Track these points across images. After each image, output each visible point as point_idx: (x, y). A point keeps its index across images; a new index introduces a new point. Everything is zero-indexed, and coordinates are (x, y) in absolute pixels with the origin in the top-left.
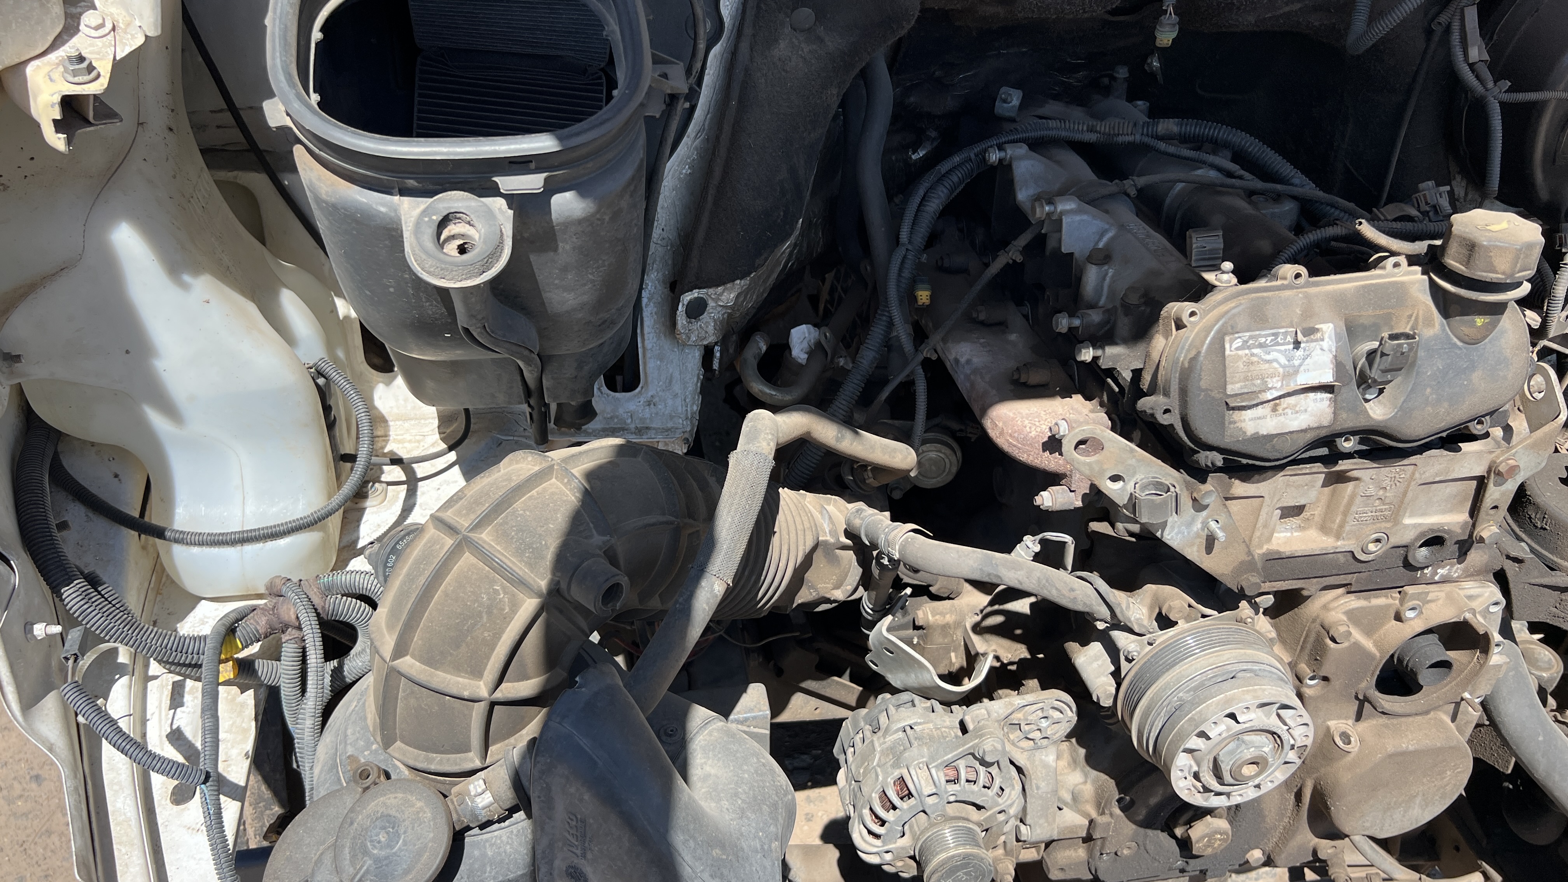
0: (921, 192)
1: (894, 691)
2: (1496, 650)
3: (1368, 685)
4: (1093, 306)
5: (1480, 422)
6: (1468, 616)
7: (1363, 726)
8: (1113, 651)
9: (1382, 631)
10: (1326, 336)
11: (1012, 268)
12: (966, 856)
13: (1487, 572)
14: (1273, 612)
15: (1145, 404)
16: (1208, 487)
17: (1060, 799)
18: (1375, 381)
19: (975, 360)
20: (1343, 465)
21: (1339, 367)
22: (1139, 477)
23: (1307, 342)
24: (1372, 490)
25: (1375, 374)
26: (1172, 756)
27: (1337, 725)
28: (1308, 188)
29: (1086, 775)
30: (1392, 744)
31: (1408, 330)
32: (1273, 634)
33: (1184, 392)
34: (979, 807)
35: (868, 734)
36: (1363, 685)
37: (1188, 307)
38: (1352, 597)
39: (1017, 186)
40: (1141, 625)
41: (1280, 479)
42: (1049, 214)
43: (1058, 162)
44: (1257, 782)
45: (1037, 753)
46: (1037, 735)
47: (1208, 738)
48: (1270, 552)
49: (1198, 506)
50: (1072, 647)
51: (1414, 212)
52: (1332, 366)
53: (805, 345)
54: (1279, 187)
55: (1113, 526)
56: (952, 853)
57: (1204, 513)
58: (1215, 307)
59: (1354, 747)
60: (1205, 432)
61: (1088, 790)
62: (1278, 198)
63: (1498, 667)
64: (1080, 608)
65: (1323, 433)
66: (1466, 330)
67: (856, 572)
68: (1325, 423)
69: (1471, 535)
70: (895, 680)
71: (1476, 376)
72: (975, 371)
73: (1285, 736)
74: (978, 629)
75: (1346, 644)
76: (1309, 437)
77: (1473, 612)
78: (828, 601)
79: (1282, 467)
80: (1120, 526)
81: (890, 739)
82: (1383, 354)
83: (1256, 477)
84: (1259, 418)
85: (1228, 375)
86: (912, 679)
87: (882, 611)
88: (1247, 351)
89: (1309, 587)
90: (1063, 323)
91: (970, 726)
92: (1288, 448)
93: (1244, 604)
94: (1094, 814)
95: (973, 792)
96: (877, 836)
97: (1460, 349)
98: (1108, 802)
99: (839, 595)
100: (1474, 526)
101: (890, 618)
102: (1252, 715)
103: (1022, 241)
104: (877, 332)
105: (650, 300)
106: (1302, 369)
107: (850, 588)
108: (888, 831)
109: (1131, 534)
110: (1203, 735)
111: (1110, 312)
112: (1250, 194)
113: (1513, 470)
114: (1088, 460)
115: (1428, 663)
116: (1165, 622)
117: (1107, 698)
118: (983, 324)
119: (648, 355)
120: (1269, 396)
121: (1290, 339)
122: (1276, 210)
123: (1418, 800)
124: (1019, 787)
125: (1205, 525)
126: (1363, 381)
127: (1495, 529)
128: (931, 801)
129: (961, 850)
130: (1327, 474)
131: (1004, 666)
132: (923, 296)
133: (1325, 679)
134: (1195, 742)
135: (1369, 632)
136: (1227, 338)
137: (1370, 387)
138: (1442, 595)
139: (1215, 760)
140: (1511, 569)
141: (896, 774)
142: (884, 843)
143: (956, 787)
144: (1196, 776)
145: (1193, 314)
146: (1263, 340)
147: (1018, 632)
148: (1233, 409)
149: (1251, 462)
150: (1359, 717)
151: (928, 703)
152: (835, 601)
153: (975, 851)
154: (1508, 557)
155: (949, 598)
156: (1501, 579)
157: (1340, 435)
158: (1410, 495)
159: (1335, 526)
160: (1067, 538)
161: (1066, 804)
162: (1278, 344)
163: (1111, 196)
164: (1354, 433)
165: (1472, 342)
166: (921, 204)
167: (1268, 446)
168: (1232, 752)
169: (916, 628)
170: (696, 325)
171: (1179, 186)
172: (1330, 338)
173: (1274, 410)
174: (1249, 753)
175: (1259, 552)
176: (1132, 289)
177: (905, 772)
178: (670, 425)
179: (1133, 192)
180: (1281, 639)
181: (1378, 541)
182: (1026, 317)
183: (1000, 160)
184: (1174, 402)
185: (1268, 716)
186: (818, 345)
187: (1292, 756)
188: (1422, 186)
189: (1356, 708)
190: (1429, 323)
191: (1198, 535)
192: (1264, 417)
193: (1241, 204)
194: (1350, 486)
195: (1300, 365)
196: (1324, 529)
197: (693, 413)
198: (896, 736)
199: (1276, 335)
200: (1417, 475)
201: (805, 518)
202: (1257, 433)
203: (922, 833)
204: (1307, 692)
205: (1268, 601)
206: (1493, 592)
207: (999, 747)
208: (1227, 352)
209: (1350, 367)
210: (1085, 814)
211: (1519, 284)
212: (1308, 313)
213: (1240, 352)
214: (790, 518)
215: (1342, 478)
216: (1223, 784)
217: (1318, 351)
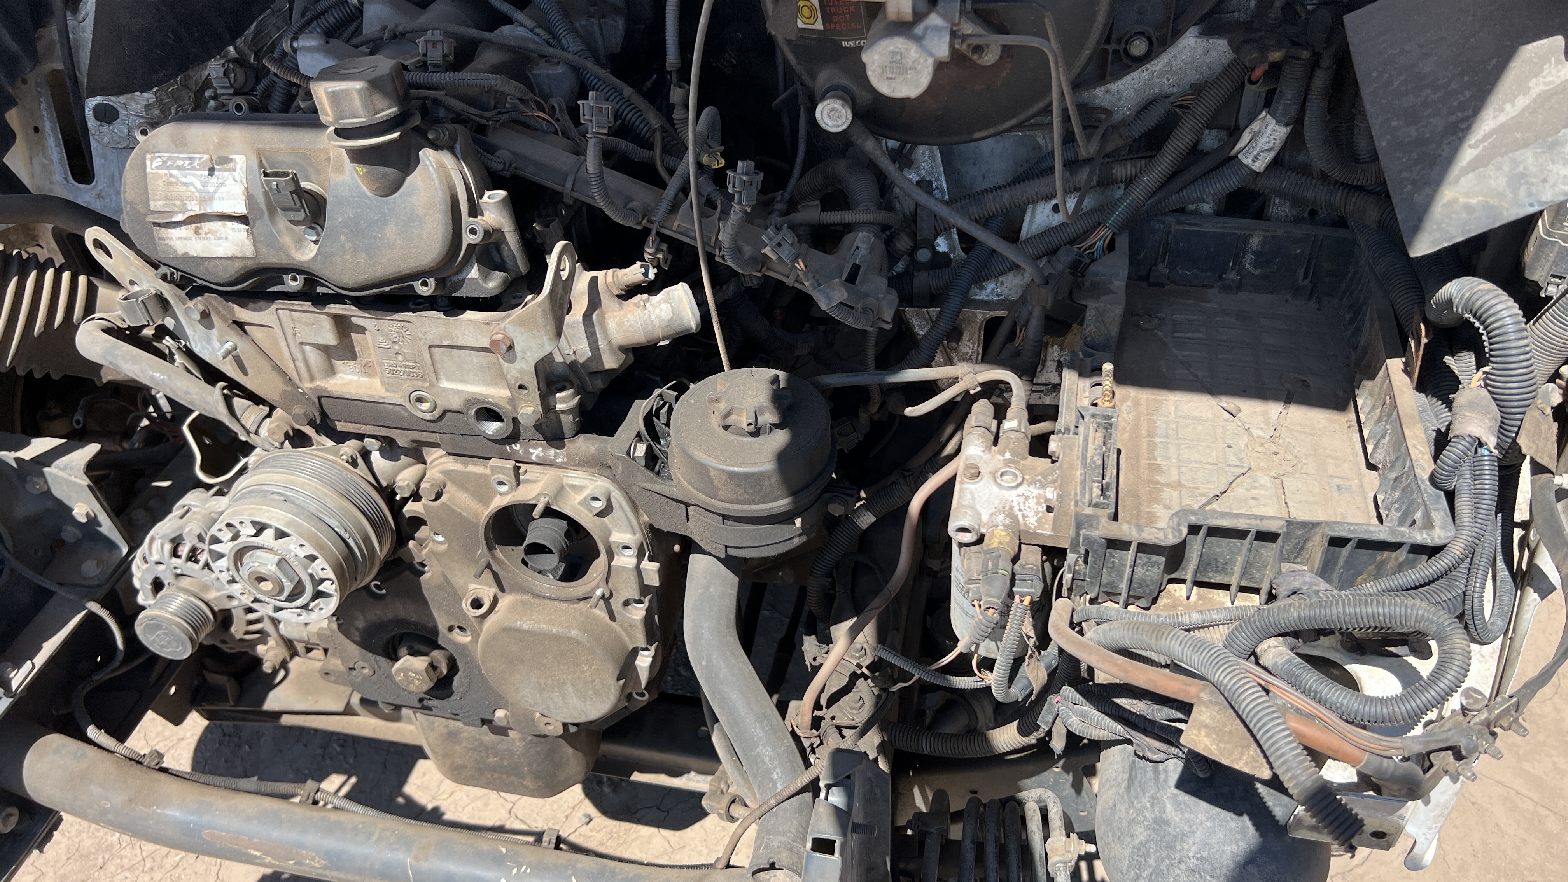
3: (488, 553)
5: (425, 284)
6: (545, 500)
10: (238, 167)
13: (596, 465)
16: (196, 304)
21: (250, 199)
23: (219, 170)
24: (384, 342)
41: (279, 311)
52: (244, 198)
57: (215, 332)
68: (249, 254)
69: (517, 413)
71: (390, 230)
77: (574, 501)
84: (185, 239)
85: (150, 191)
88: (166, 172)
97: (370, 199)
106: (217, 196)
119: (96, 152)
121: (204, 165)
125: (222, 344)
136: (148, 156)
146: (179, 162)
148: (159, 225)
162: (194, 168)
165: (382, 194)
170: (108, 129)
172: (241, 169)
173: (197, 232)
181: (422, 399)
190: (338, 168)
192: (189, 238)
195: (215, 192)
199: (190, 159)
200: (420, 335)
202: (187, 253)
208: (148, 170)
209: (261, 201)
212: (224, 142)
213: (160, 172)
217: (230, 181)
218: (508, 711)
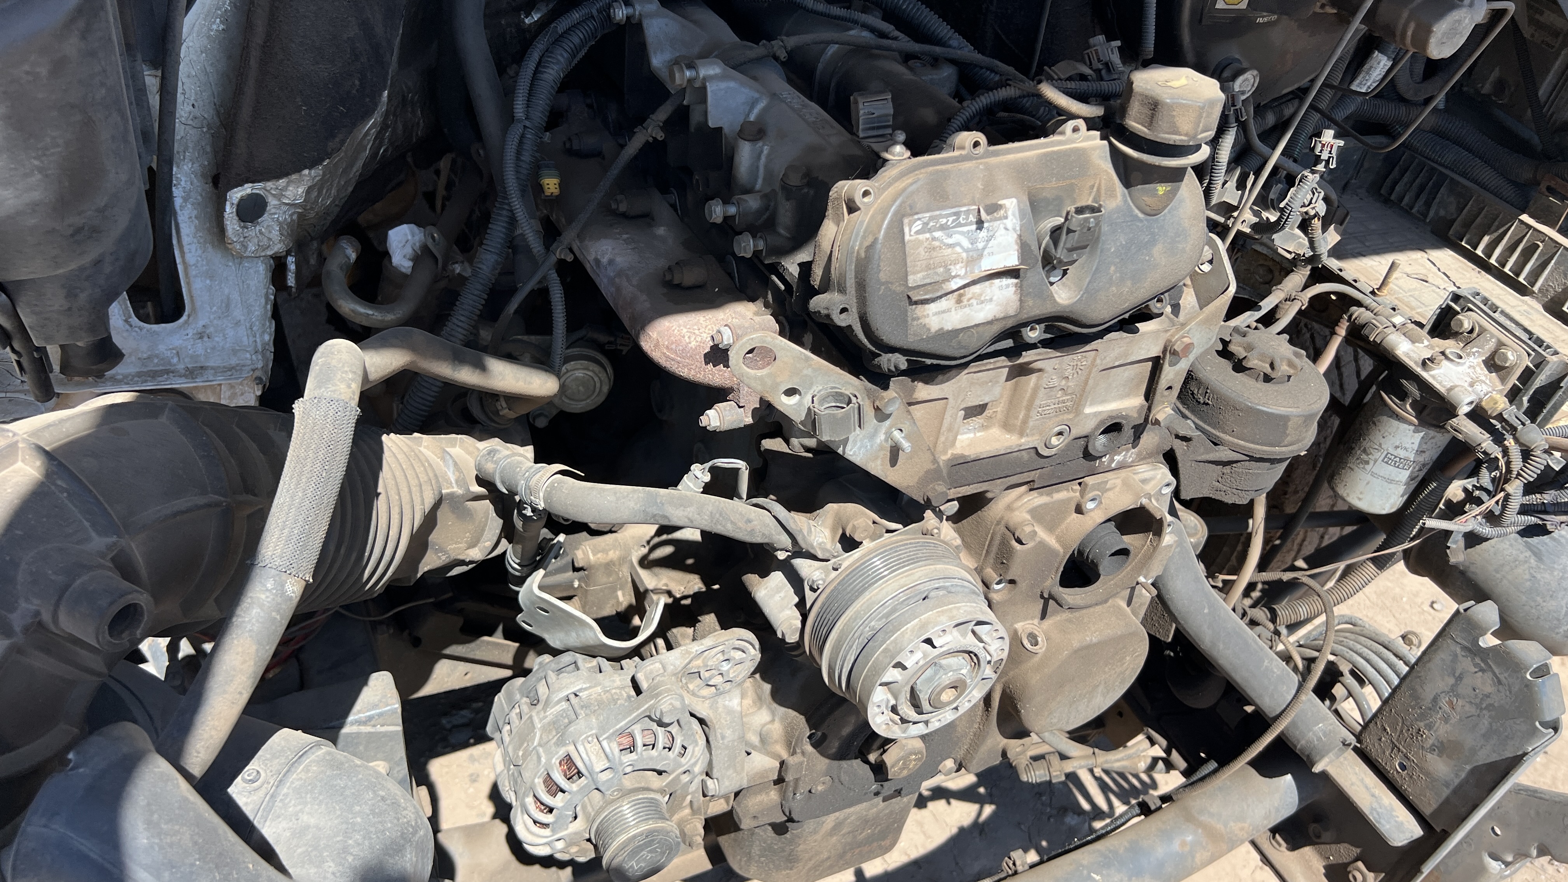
0: (536, 56)
1: (555, 652)
2: (1169, 530)
3: (1052, 582)
4: (748, 191)
5: (1160, 301)
6: (1144, 501)
7: (1047, 623)
8: (796, 581)
9: (1063, 526)
10: (1010, 213)
11: (652, 148)
12: (650, 833)
13: (1158, 453)
14: (956, 519)
15: (818, 303)
16: (891, 393)
17: (747, 743)
18: (1060, 261)
19: (619, 259)
20: (1027, 356)
21: (1024, 248)
22: (816, 389)
23: (991, 221)
24: (1055, 381)
25: (1060, 253)
26: (869, 692)
27: (1025, 626)
28: (965, 51)
29: (773, 713)
30: (1076, 640)
31: (1090, 202)
32: (959, 542)
33: (861, 286)
34: (660, 773)
35: (525, 708)
36: (1048, 583)
37: (860, 185)
38: (1034, 493)
39: (651, 48)
40: (824, 550)
41: (964, 378)
42: (690, 81)
43: (695, 22)
44: (955, 705)
45: (720, 700)
46: (718, 680)
47: (904, 668)
48: (955, 457)
49: (881, 415)
50: (751, 579)
51: (1087, 71)
52: (1016, 247)
53: (409, 251)
54: (938, 49)
55: (787, 442)
56: (633, 832)
57: (887, 423)
58: (890, 184)
59: (1041, 648)
60: (888, 333)
61: (777, 729)
62: (935, 62)
63: (1170, 546)
64: (758, 539)
65: (1010, 323)
66: (1148, 200)
67: (496, 524)
68: (1012, 312)
69: (1146, 419)
70: (554, 640)
71: (1157, 251)
72: (617, 273)
73: (982, 654)
74: (645, 563)
75: (1030, 545)
76: (996, 329)
77: (1149, 496)
78: (462, 563)
79: (966, 365)
80: (795, 441)
81: (552, 712)
82: (1069, 231)
83: (940, 377)
84: (944, 312)
85: (909, 264)
86: (572, 638)
87: (532, 565)
88: (928, 235)
89: (992, 488)
90: (717, 211)
91: (644, 685)
92: (974, 343)
93: (928, 514)
94: (785, 755)
95: (651, 758)
96: (545, 825)
97: (1141, 221)
98: (799, 740)
99: (477, 554)
100: (1149, 409)
101: (541, 572)
102: (947, 638)
103: (662, 114)
104: (497, 231)
105: (185, 199)
106: (986, 252)
107: (489, 544)
108: (557, 819)
109: (808, 450)
110: (900, 665)
111: (768, 197)
112: (907, 58)
113: (1188, 347)
114: (759, 369)
115: (1109, 553)
116: (849, 543)
117: (793, 634)
118: (624, 216)
119: (193, 272)
120: (954, 285)
121: (972, 218)
122: (935, 77)
123: (1100, 689)
124: (702, 741)
125: (889, 435)
126: (1048, 262)
127: (1169, 410)
128: (604, 777)
129: (643, 827)
130: (1011, 367)
131: (677, 601)
132: (551, 185)
133: (1012, 582)
134: (892, 675)
135: (1051, 528)
136: (906, 221)
137: (1054, 268)
138: (1118, 482)
139: (912, 689)
140: (1180, 448)
141: (562, 752)
142: (554, 832)
143: (633, 756)
144: (894, 710)
145: (866, 194)
146: (944, 221)
147: (690, 561)
148: (916, 303)
149: (935, 362)
150: (1043, 616)
151: (594, 662)
152: (471, 562)
153: (660, 824)
154: (1177, 437)
155: (611, 532)
156: (1171, 459)
157: (1025, 325)
158: (1091, 382)
159: (1018, 423)
160: (740, 464)
161: (754, 748)
162: (960, 225)
163: (759, 60)
164: (1039, 321)
165: (1152, 213)
166: (536, 72)
167: (954, 343)
168: (930, 680)
169: (576, 569)
170: (253, 231)
171: (832, 49)
172: (1014, 215)
173: (959, 301)
174: (947, 678)
175: (944, 458)
176: (791, 168)
177: (571, 749)
178: (234, 361)
179: (783, 55)
180: (966, 545)
181: (1060, 433)
182: (673, 206)
183: (628, 18)
184: (850, 299)
185: (964, 635)
186: (425, 249)
187: (988, 671)
188: (1092, 41)
189: (1041, 606)
190: (1112, 194)
191: (881, 448)
192: (949, 310)
193: (899, 69)
194: (1033, 378)
195: (984, 248)
196: (1006, 426)
197: (264, 345)
198: (558, 708)
199: (957, 214)
200: (1098, 361)
201: (420, 470)
202: (942, 329)
203: (598, 813)
204: (995, 597)
205: (954, 506)
206: (1163, 473)
207: (678, 704)
208: (907, 237)
209: (1034, 246)
210: (774, 756)
211: (1198, 148)
212: (990, 188)
213: (921, 237)
214: (398, 474)
215: (1024, 371)
216: (920, 713)
217: (1002, 231)
218: (960, 754)
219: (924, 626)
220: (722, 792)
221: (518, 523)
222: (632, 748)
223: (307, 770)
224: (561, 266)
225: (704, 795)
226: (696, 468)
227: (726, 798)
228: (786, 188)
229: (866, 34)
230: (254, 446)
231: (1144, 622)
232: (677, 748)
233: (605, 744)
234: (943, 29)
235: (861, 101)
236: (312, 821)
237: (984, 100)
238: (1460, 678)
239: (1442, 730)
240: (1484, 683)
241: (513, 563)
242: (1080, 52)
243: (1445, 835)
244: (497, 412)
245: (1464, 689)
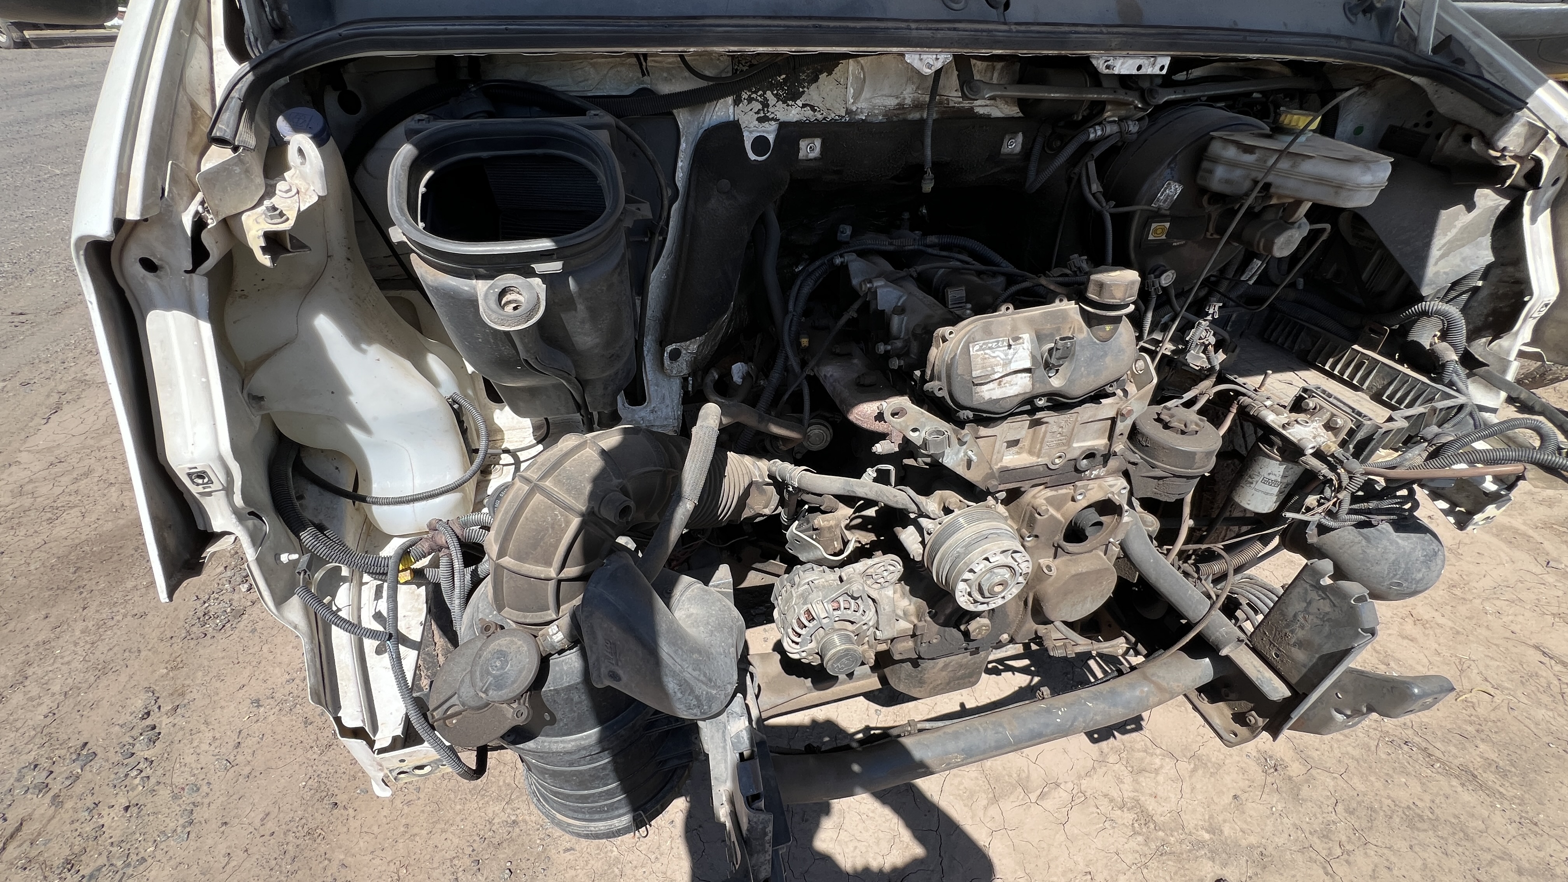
0: (799, 283)
1: (802, 563)
2: (1126, 514)
3: (1059, 538)
4: (897, 338)
5: (1111, 386)
6: (1110, 495)
7: (1057, 561)
8: (920, 529)
9: (1065, 508)
10: (1025, 341)
11: (851, 322)
12: (847, 650)
13: (1119, 471)
14: (1006, 502)
15: (928, 386)
16: (966, 431)
17: (897, 615)
18: (1053, 365)
19: (835, 374)
20: (1039, 415)
21: (1033, 357)
22: (927, 428)
23: (1015, 345)
24: (1055, 429)
25: (1053, 361)
26: (956, 584)
27: (1044, 562)
28: (1011, 268)
29: (910, 601)
30: (1074, 570)
31: (1070, 335)
32: (1007, 514)
33: (949, 377)
34: (852, 623)
35: (789, 587)
36: (1057, 538)
37: (948, 329)
38: (1048, 490)
39: (852, 276)
40: (934, 514)
41: (1005, 425)
42: (869, 289)
43: (874, 263)
44: (1003, 595)
45: (883, 590)
46: (882, 580)
47: (975, 572)
48: (1002, 467)
49: (961, 443)
50: (898, 530)
51: (1069, 272)
52: (1029, 358)
53: (741, 374)
54: (994, 268)
55: (916, 460)
56: (839, 648)
57: (965, 447)
58: (963, 329)
59: (1054, 573)
60: (963, 399)
61: (912, 609)
62: (994, 274)
63: (1128, 523)
64: (900, 506)
65: (1027, 396)
66: (1101, 333)
67: (776, 498)
68: (1028, 391)
69: (1109, 451)
70: (802, 558)
71: (1108, 359)
72: (835, 381)
73: (1017, 568)
74: (848, 527)
75: (1046, 516)
76: (1020, 399)
77: (1113, 493)
78: (761, 515)
79: (1005, 418)
80: (919, 460)
81: (801, 589)
82: (1057, 349)
83: (992, 425)
84: (991, 389)
85: (973, 366)
86: (812, 556)
87: (793, 519)
88: (982, 352)
89: (1025, 486)
90: (881, 348)
91: (845, 578)
92: (1008, 406)
93: (989, 498)
94: (916, 622)
95: (848, 615)
96: (797, 643)
97: (1098, 344)
98: (923, 614)
99: (767, 511)
100: (1111, 445)
101: (797, 522)
102: (997, 558)
103: (856, 306)
104: (780, 362)
105: (648, 352)
106: (1013, 360)
107: (773, 507)
108: (803, 640)
109: (926, 464)
110: (971, 571)
111: (907, 342)
112: (979, 273)
113: (1130, 412)
114: (899, 420)
115: (1091, 524)
116: (947, 511)
117: (919, 555)
118: (839, 355)
119: (650, 383)
120: (996, 376)
121: (1006, 344)
122: (993, 281)
123: (1089, 599)
124: (873, 610)
125: (966, 454)
126: (1048, 366)
127: (1122, 446)
128: (825, 621)
129: (843, 647)
130: (1031, 421)
131: (863, 546)
132: (805, 342)
133: (1036, 536)
134: (967, 575)
135: (1058, 509)
136: (971, 345)
137: (1051, 369)
138: (1096, 485)
139: (979, 584)
140: (1131, 468)
141: (805, 608)
142: (801, 647)
143: (839, 612)
144: (970, 594)
145: (951, 333)
146: (990, 345)
147: (870, 526)
148: (977, 385)
149: (988, 415)
150: (1055, 557)
151: (821, 568)
152: (765, 515)
153: (851, 646)
154: (1129, 462)
155: (831, 512)
156: (1126, 475)
157: (1036, 397)
158: (1076, 430)
159: (1037, 450)
160: (890, 467)
161: (901, 617)
162: (999, 347)
163: (903, 278)
164: (1043, 396)
165: (1104, 340)
166: (799, 290)
167: (997, 406)
168: (989, 579)
169: (814, 528)
170: (675, 365)
171: (942, 271)
172: (1027, 342)
173: (999, 384)
174: (997, 579)
175: (996, 467)
176: (918, 325)
177: (809, 606)
178: (665, 423)
179: (915, 275)
180: (1012, 517)
181: (1060, 457)
182: (862, 350)
183: (842, 263)
184: (944, 384)
185: (1007, 557)
186: (748, 373)
187: (1021, 579)
188: (1071, 257)
189: (1053, 551)
190: (1081, 330)
191: (962, 460)
192: (994, 389)
193: (975, 279)
194: (1044, 426)
195: (1012, 358)
196: (1031, 452)
197: (678, 416)
198: (804, 587)
199: (998, 342)
200: (1079, 419)
201: (743, 469)
202: (991, 398)
203: (822, 639)
204: (1027, 544)
205: (1002, 495)
206: (1123, 482)
207: (861, 588)
208: (971, 353)
209: (1039, 358)
210: (911, 622)
211: (1127, 305)
212: (1014, 329)
213: (979, 353)
214: (734, 468)
215: (1037, 423)
216: (984, 598)
217: (1021, 349)
218: (1011, 633)
219: (984, 552)
220: (884, 638)
221: (786, 496)
222: (838, 609)
223: (693, 591)
224: (808, 378)
225: (876, 639)
226: (869, 470)
227: (885, 641)
228: (914, 335)
229: (958, 263)
230: (674, 449)
231: (1114, 565)
232: (861, 611)
233: (825, 604)
234: (998, 258)
235: (949, 291)
236: (695, 612)
237: (1014, 289)
238: (1309, 603)
239: (1300, 634)
240: (1325, 606)
241: (784, 518)
242: (1063, 262)
243: (1305, 696)
244: (778, 447)
245: (1313, 609)
